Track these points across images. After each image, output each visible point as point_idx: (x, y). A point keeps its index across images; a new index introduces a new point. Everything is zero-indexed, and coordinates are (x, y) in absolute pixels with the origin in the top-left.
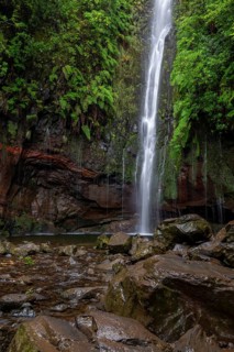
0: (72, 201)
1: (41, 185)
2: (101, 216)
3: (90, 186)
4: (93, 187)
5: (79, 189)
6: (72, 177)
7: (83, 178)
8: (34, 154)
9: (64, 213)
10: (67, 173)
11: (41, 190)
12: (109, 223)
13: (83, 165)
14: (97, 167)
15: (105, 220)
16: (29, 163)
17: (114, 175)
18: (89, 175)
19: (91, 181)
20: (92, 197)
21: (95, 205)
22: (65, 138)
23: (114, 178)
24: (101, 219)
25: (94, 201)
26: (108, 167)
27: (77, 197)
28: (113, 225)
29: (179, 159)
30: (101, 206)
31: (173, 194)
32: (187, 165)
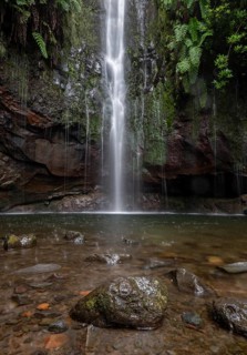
0: (8, 162)
2: (49, 188)
3: (37, 141)
4: (42, 144)
5: (20, 143)
6: (9, 121)
7: (29, 127)
10: (2, 115)
12: (60, 198)
13: (30, 104)
14: (51, 110)
15: (55, 195)
17: (75, 127)
18: (38, 122)
19: (40, 133)
20: (39, 158)
21: (43, 171)
23: (74, 133)
24: (50, 193)
25: (43, 166)
26: (67, 115)
27: (16, 156)
28: (67, 202)
29: (172, 110)
30: (53, 173)
31: (161, 158)
32: (185, 120)
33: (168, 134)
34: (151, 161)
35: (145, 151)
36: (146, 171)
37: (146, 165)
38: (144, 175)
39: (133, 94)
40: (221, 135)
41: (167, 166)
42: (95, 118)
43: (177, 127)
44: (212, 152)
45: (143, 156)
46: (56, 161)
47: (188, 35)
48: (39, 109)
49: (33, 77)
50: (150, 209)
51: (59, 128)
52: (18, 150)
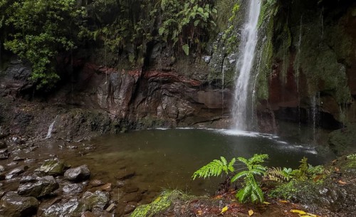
0: (189, 104)
1: (165, 95)
3: (198, 93)
4: (201, 93)
5: (191, 95)
6: (184, 86)
7: (193, 87)
8: (154, 74)
9: (183, 112)
11: (166, 98)
13: (191, 76)
15: (215, 118)
17: (214, 82)
18: (195, 84)
19: (198, 88)
20: (200, 101)
21: (204, 107)
22: (173, 58)
24: (211, 117)
25: (203, 104)
26: (209, 76)
27: (191, 101)
30: (209, 107)
32: (279, 61)
34: (261, 96)
36: (259, 104)
37: (259, 99)
38: (258, 106)
46: (210, 101)
48: (195, 77)
49: (192, 63)
51: (206, 84)
52: (191, 98)
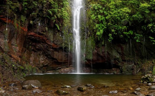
0: (46, 58)
1: (33, 50)
2: (57, 66)
3: (55, 52)
5: (50, 53)
6: (47, 47)
7: (53, 48)
8: (32, 34)
10: (46, 45)
11: (33, 52)
12: (60, 69)
13: (53, 42)
14: (59, 43)
15: (59, 68)
16: (29, 38)
17: (66, 48)
18: (55, 47)
19: (55, 49)
20: (55, 57)
21: (56, 61)
22: (47, 29)
23: (65, 49)
24: (57, 67)
25: (56, 59)
27: (49, 57)
28: (62, 70)
29: (94, 44)
30: (59, 61)
31: (91, 58)
32: (98, 47)
33: (93, 50)
34: (88, 58)
35: (86, 55)
36: (86, 61)
37: (86, 59)
38: (86, 62)
39: (82, 39)
40: (108, 52)
41: (93, 60)
42: (71, 45)
43: (95, 49)
44: (105, 57)
45: (86, 57)
46: (60, 58)
47: (99, 27)
48: (56, 43)
49: (54, 35)
50: (87, 72)
51: (61, 48)
52: (49, 55)
